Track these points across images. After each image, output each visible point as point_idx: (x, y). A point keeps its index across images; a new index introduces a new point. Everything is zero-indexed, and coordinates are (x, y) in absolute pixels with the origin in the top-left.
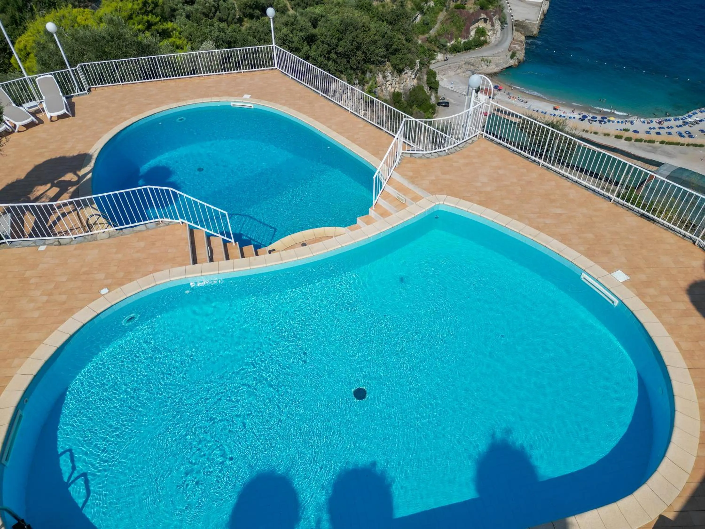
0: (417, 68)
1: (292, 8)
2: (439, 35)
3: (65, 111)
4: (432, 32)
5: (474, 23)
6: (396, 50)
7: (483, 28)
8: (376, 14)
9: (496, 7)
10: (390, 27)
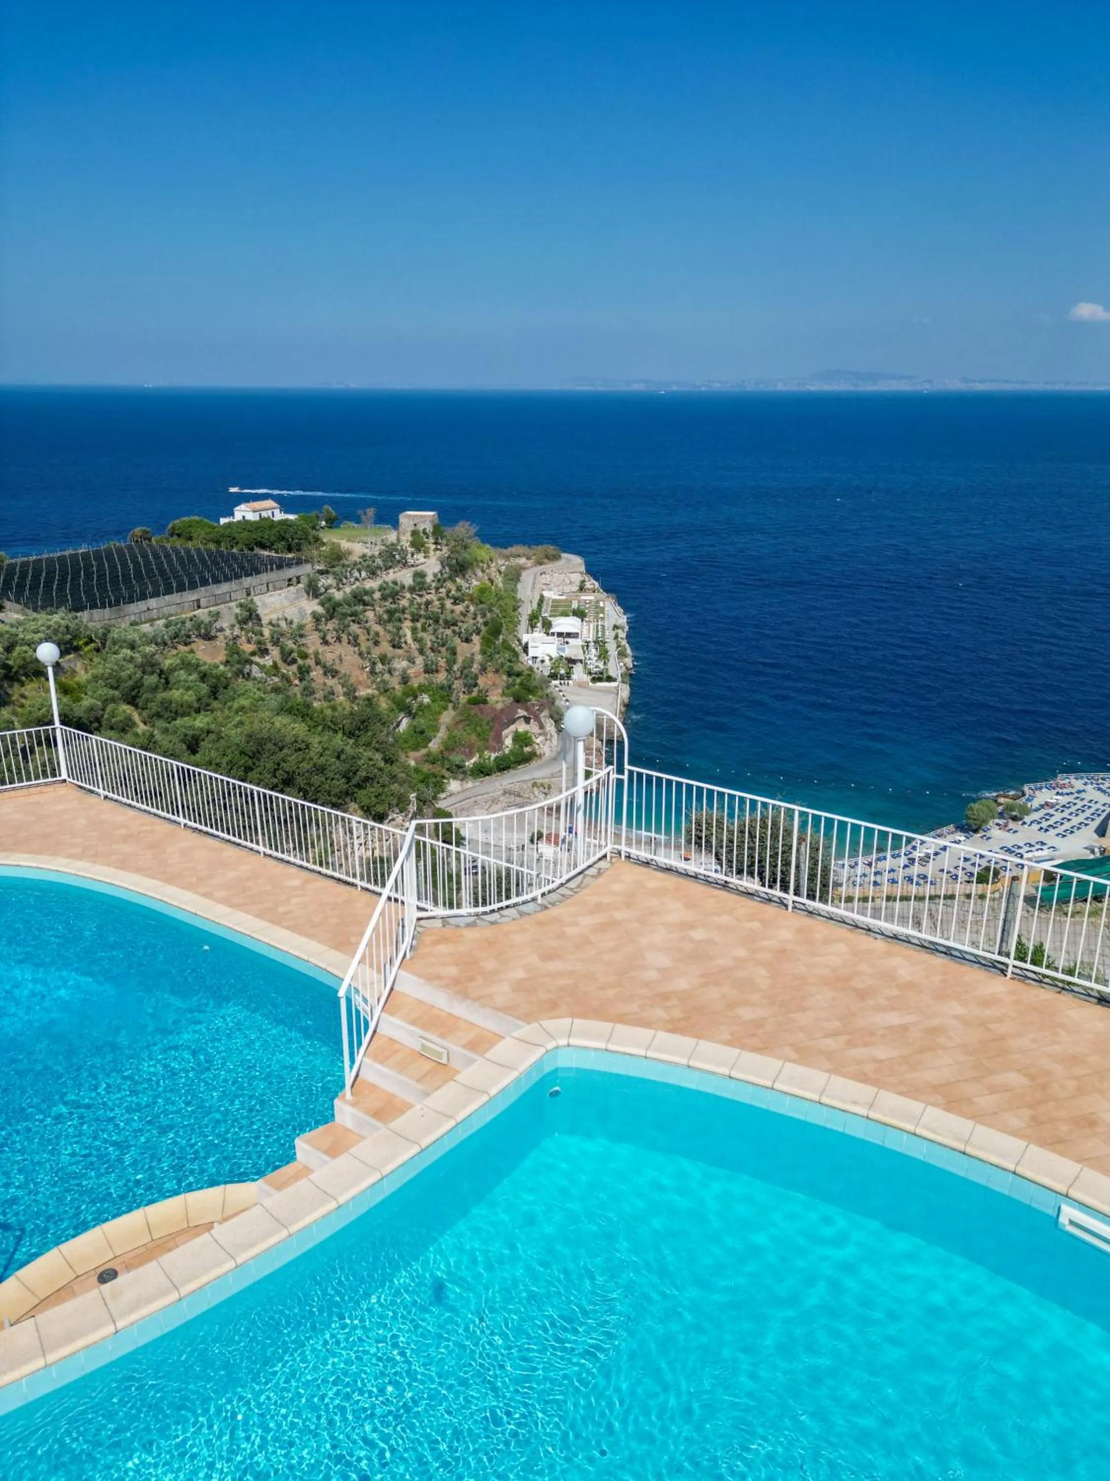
0: (413, 808)
1: (145, 723)
2: (447, 749)
4: (434, 746)
5: (508, 725)
6: (367, 779)
7: (526, 733)
8: (319, 720)
9: (541, 697)
10: (351, 741)
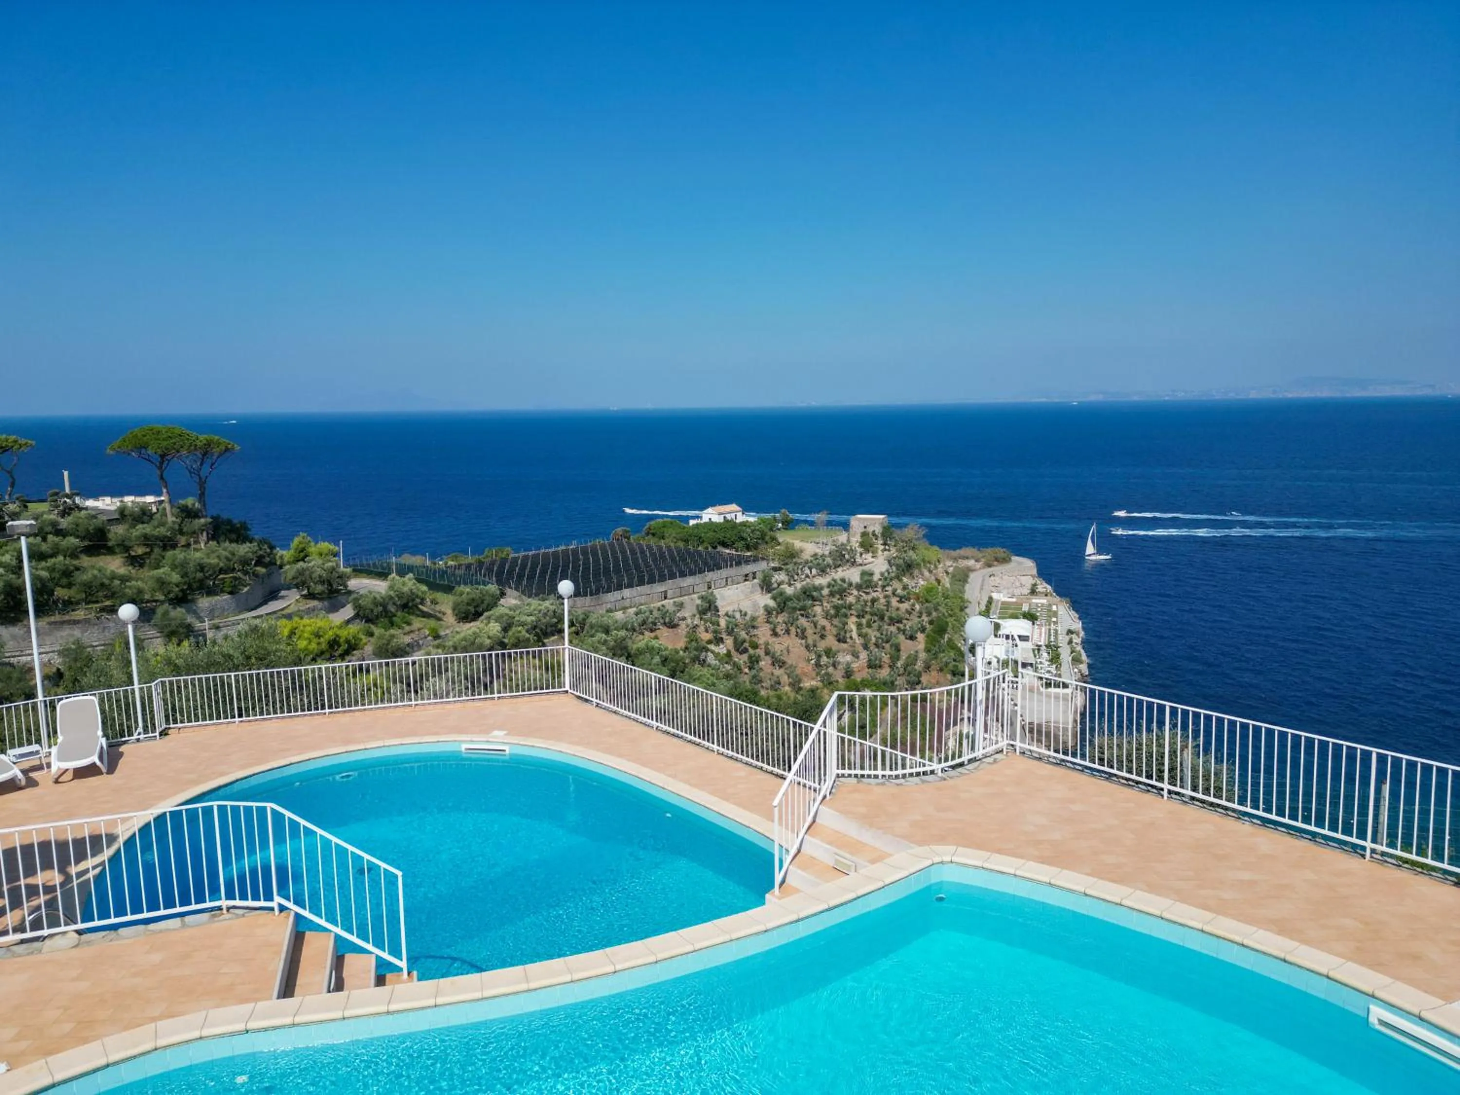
3: (95, 759)
